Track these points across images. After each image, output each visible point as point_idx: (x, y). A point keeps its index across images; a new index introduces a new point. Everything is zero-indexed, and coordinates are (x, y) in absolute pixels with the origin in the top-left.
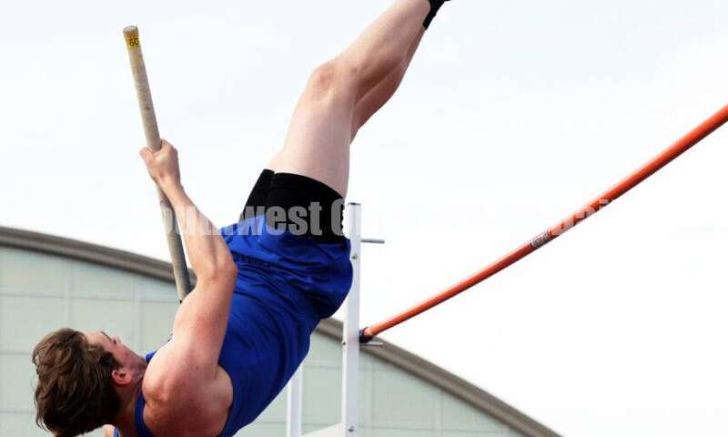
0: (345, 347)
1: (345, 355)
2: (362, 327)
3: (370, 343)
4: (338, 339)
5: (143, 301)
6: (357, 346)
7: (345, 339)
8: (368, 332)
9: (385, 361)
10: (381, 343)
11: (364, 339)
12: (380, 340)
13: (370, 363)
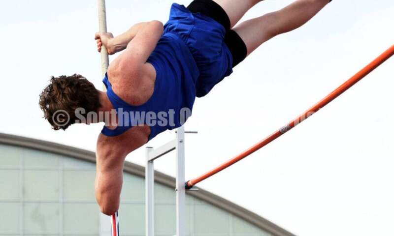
0: (177, 192)
1: (177, 196)
2: (186, 180)
3: (191, 189)
4: (173, 188)
5: (63, 170)
6: (184, 191)
7: (177, 187)
8: (190, 183)
9: (200, 199)
10: (197, 189)
11: (188, 187)
12: (197, 188)
13: (191, 201)
